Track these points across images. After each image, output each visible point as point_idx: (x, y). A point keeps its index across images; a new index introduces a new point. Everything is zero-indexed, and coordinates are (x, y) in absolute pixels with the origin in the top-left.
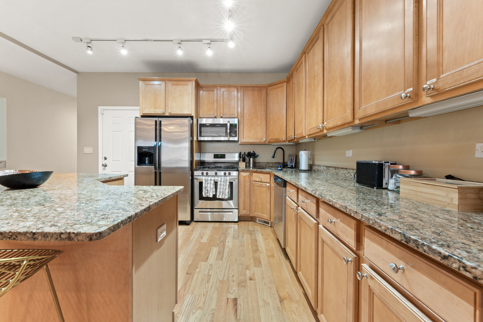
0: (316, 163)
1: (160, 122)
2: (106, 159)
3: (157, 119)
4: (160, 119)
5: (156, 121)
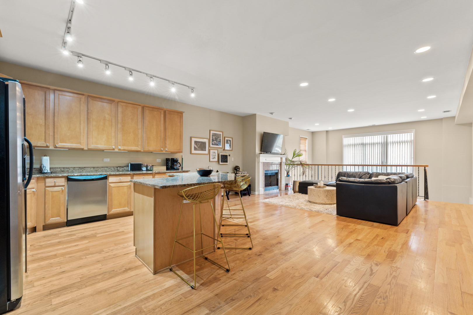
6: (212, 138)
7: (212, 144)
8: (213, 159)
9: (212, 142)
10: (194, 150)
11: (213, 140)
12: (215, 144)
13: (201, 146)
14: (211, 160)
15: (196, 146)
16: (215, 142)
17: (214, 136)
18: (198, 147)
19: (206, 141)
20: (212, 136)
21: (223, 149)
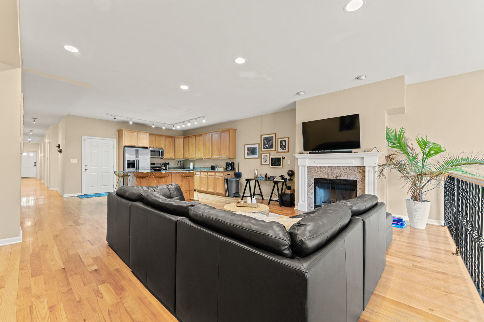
0: (195, 166)
1: (138, 150)
2: (86, 166)
3: (136, 149)
4: (138, 149)
5: (136, 150)
6: (264, 142)
7: (264, 148)
8: (265, 162)
9: (264, 146)
10: (247, 155)
11: (264, 144)
12: (267, 148)
13: (252, 151)
14: (263, 163)
15: (248, 152)
16: (267, 145)
17: (265, 140)
18: (250, 152)
19: (257, 146)
20: (264, 140)
21: (276, 152)
